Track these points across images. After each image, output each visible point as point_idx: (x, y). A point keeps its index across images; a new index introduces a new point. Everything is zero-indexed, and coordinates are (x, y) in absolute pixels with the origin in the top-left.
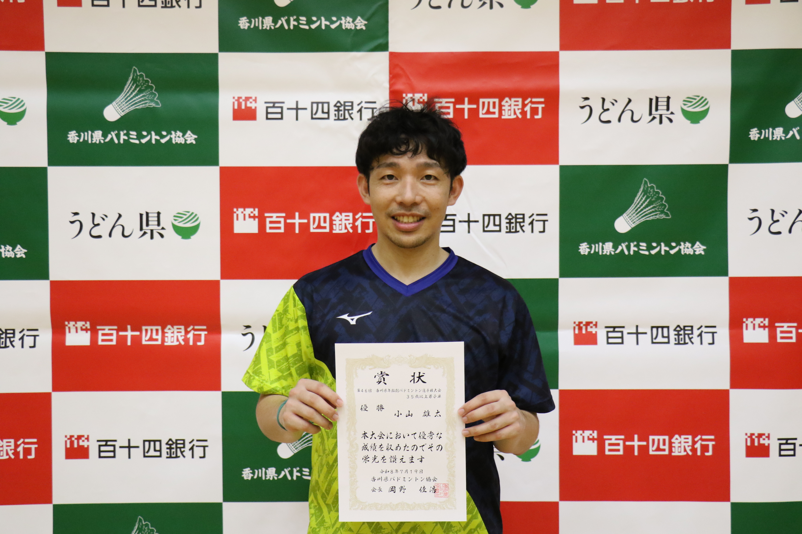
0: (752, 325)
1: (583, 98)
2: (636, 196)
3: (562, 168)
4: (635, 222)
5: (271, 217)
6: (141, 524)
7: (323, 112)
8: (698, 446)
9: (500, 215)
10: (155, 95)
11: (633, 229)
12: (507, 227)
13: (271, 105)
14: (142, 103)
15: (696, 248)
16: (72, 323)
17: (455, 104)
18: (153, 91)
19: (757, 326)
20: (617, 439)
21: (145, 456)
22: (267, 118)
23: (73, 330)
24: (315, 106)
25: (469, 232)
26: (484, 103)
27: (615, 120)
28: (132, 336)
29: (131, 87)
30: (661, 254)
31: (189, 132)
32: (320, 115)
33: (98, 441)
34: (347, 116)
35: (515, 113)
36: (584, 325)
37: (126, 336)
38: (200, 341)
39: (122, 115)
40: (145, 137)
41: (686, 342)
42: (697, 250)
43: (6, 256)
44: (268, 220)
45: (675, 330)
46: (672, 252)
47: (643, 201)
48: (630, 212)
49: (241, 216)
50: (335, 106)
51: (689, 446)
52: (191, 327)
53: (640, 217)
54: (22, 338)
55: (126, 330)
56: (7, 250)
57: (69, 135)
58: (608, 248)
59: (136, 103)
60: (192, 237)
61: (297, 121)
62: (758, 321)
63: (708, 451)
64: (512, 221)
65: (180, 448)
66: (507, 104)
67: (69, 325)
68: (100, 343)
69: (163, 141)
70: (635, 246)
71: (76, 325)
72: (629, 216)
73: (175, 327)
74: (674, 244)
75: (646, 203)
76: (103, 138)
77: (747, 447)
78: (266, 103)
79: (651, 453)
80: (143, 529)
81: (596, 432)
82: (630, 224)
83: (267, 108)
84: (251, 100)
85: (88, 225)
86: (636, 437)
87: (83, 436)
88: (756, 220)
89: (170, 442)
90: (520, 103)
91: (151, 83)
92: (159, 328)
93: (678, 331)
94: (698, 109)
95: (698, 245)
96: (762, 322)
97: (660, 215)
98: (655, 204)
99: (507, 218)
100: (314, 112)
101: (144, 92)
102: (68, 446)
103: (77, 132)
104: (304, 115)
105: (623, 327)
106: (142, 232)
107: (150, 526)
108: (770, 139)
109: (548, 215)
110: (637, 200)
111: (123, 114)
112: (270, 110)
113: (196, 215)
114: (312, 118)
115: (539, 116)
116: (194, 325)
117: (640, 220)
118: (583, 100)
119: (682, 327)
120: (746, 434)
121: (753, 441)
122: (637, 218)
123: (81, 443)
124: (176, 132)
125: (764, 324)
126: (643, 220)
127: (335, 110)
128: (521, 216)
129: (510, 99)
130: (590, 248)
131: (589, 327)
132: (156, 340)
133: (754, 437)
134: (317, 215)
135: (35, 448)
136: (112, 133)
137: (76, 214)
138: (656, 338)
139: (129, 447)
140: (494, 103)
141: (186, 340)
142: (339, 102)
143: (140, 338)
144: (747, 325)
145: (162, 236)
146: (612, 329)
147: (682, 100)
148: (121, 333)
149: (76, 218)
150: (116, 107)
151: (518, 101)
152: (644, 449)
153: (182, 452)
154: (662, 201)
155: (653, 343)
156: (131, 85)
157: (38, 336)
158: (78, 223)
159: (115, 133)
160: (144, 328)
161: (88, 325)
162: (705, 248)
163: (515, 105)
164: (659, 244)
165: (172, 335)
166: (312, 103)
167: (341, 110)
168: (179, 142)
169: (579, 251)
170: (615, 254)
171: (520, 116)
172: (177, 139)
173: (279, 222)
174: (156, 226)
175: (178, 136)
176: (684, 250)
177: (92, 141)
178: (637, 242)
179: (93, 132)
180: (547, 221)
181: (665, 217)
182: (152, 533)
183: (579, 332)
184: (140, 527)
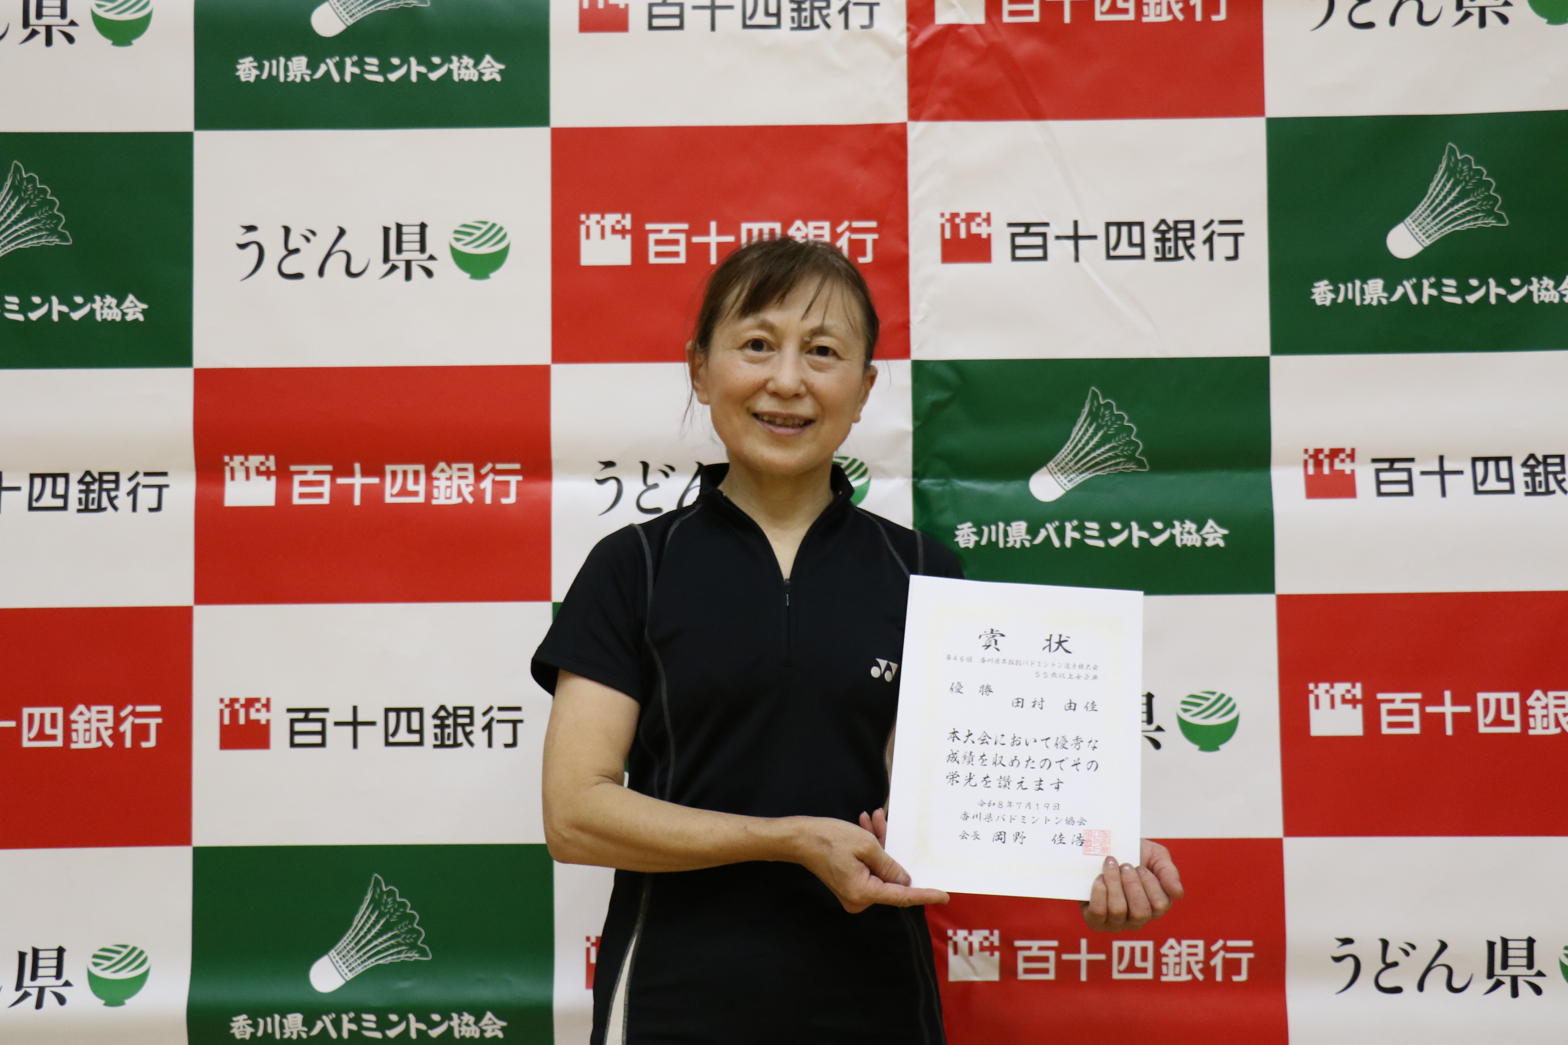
2: (1431, 180)
3: (1274, 125)
4: (1430, 235)
5: (660, 231)
6: (378, 891)
7: (767, 13)
9: (1141, 224)
11: (1426, 250)
12: (1157, 248)
13: (660, 1)
15: (1566, 289)
16: (238, 459)
20: (1405, 701)
21: (388, 744)
22: (651, 27)
23: (240, 474)
24: (750, 2)
25: (1077, 259)
27: (1382, 21)
28: (364, 486)
30: (1489, 303)
31: (488, 58)
32: (760, 19)
33: (289, 710)
34: (818, 20)
35: (1170, 11)
36: (1327, 456)
37: (351, 486)
38: (507, 496)
39: (349, 24)
40: (396, 68)
41: (1551, 489)
42: (1567, 293)
43: (104, 317)
44: (652, 237)
45: (1525, 464)
46: (1514, 298)
47: (1446, 189)
48: (1421, 215)
49: (595, 230)
50: (792, 1)
51: (1564, 715)
52: (489, 466)
53: (1441, 224)
54: (133, 492)
55: (351, 474)
56: (107, 305)
57: (239, 67)
58: (1374, 291)
60: (493, 275)
61: (713, 33)
64: (1168, 236)
65: (463, 725)
67: (232, 464)
68: (296, 501)
69: (434, 76)
70: (1432, 286)
71: (247, 464)
72: (1417, 223)
73: (455, 466)
74: (1516, 282)
75: (1454, 194)
76: (309, 72)
79: (1482, 729)
80: (384, 902)
81: (1359, 685)
82: (1420, 240)
83: (651, 5)
85: (274, 251)
86: (1447, 695)
87: (258, 700)
89: (443, 713)
92: (421, 468)
93: (1532, 467)
97: (1486, 218)
98: (1474, 196)
99: (1156, 230)
100: (749, 13)
102: (227, 721)
103: (255, 60)
104: (729, 20)
105: (1412, 460)
106: (388, 266)
107: (398, 896)
109: (1244, 222)
110: (1433, 188)
111: (351, 22)
112: (656, 10)
113: (501, 229)
114: (745, 26)
116: (494, 462)
117: (1443, 230)
119: (1540, 459)
122: (1435, 226)
123: (254, 715)
124: (460, 58)
126: (1448, 230)
127: (793, 10)
128: (1187, 226)
130: (1336, 291)
131: (1337, 461)
132: (415, 494)
134: (755, 227)
135: (158, 725)
136: (328, 61)
137: (251, 228)
138: (1483, 482)
139: (355, 724)
141: (478, 494)
143: (380, 489)
145: (429, 273)
146: (1386, 465)
148: (340, 481)
149: (251, 236)
150: (337, 8)
152: (1466, 723)
153: (467, 735)
154: (1488, 190)
155: (1477, 492)
157: (167, 486)
158: (254, 249)
159: (335, 61)
160: (389, 468)
161: (271, 463)
164: (1484, 282)
165: (448, 483)
167: (805, 10)
168: (466, 79)
169: (1313, 298)
170: (1390, 304)
171: (1181, 17)
172: (463, 71)
173: (676, 242)
174: (418, 253)
175: (464, 65)
176: (1540, 294)
177: (286, 76)
178: (1436, 277)
179: (288, 58)
180: (1242, 234)
181: (1496, 223)
182: (402, 910)
183: (1316, 472)
184: (377, 897)
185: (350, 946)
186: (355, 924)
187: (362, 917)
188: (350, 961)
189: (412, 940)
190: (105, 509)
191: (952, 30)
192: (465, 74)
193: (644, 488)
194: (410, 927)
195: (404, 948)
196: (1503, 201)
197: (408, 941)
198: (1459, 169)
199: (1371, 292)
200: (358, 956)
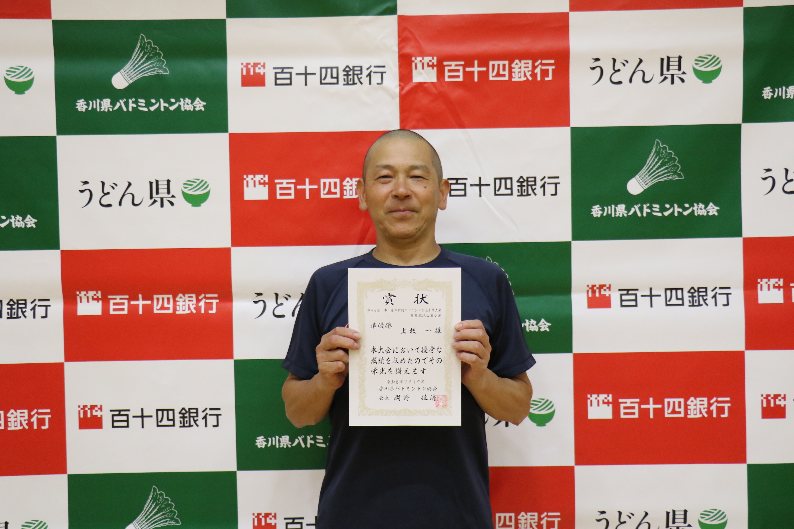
0: (767, 285)
1: (594, 59)
2: (648, 157)
3: (574, 130)
4: (647, 184)
5: (282, 183)
6: (155, 494)
7: (332, 77)
8: (713, 408)
9: (511, 179)
10: (163, 62)
11: (645, 191)
12: (518, 190)
13: (280, 70)
14: (150, 70)
15: (710, 209)
16: (83, 293)
17: (464, 66)
18: (161, 58)
19: (771, 287)
20: (632, 403)
21: (158, 426)
22: (276, 84)
23: (84, 300)
24: (324, 71)
25: (480, 196)
26: (493, 65)
27: (626, 81)
28: (144, 305)
29: (139, 55)
30: (674, 216)
31: (198, 99)
32: (329, 80)
33: (111, 411)
34: (356, 80)
35: (525, 75)
36: (597, 288)
37: (138, 305)
38: (212, 309)
39: (130, 83)
40: (153, 104)
41: (701, 303)
42: (711, 211)
43: (16, 226)
44: (278, 186)
45: (689, 292)
46: (686, 213)
47: (655, 162)
48: (643, 174)
49: (251, 183)
50: (344, 70)
51: (704, 408)
52: (203, 295)
53: (653, 178)
54: (34, 309)
55: (138, 299)
56: (17, 220)
57: (77, 104)
58: (621, 210)
59: (144, 71)
60: (203, 205)
61: (306, 87)
62: (773, 281)
63: (724, 413)
64: (523, 184)
65: (193, 417)
66: (517, 67)
67: (80, 295)
68: (112, 312)
69: (172, 108)
70: (648, 208)
71: (87, 295)
72: (641, 178)
73: (187, 295)
74: (687, 205)
75: (659, 164)
76: (111, 106)
77: (763, 408)
78: (274, 68)
79: (667, 415)
80: (158, 498)
81: (610, 396)
82: (642, 186)
83: (276, 73)
84: (259, 66)
85: (97, 194)
86: (651, 399)
87: (96, 406)
88: (770, 180)
89: (183, 411)
90: (530, 65)
91: (159, 51)
92: (171, 296)
93: (693, 293)
94: (710, 69)
95: (712, 206)
96: (777, 283)
97: (673, 176)
98: (668, 165)
99: (518, 181)
100: (323, 77)
101: (152, 60)
102: (82, 416)
103: (85, 101)
104: (314, 80)
105: (637, 290)
106: (152, 200)
107: (164, 496)
108: (784, 97)
109: (560, 177)
110: (649, 161)
111: (131, 82)
112: (279, 76)
113: (206, 182)
114: (321, 83)
115: (550, 78)
116: (205, 294)
117: (653, 181)
118: (594, 61)
119: (696, 289)
120: (762, 396)
121: (768, 402)
122: (649, 179)
123: (94, 413)
124: (184, 99)
125: (779, 285)
126: (655, 181)
127: (344, 75)
128: (533, 179)
129: (520, 62)
130: (603, 210)
131: (602, 290)
132: (168, 309)
133: (770, 398)
134: (327, 181)
135: (49, 418)
136: (121, 101)
137: (86, 183)
138: (670, 300)
139: (142, 417)
140: (504, 65)
141: (198, 308)
142: (348, 66)
143: (151, 306)
144: (761, 286)
145: (172, 204)
146: (625, 292)
147: (694, 60)
148: (132, 303)
149: (86, 187)
150: (124, 75)
151: (528, 63)
152: (659, 412)
153: (195, 421)
154: (674, 162)
155: (667, 305)
156: (139, 52)
157: (50, 306)
158: (87, 192)
159: (124, 101)
160: (155, 297)
161: (99, 295)
162: (718, 208)
163: (525, 67)
164: (672, 206)
165: (184, 303)
166: (321, 68)
167: (350, 75)
168: (188, 109)
169: (592, 213)
170: (628, 216)
171: (530, 78)
172: (186, 106)
173: (289, 188)
174: (167, 194)
175: (186, 103)
176: (698, 211)
177: (100, 109)
178: (650, 204)
179: (101, 100)
180: (559, 183)
181: (678, 178)
182: (166, 502)
183: (592, 295)
184: (155, 496)
185: (143, 519)
186: (145, 509)
187: (148, 506)
188: (143, 526)
189: (172, 516)
190: (20, 317)
191: (421, 85)
192: (187, 107)
193: (277, 305)
194: (170, 510)
195: (168, 519)
196: (681, 167)
197: (169, 516)
198: (661, 152)
199: (620, 211)
200: (147, 523)
